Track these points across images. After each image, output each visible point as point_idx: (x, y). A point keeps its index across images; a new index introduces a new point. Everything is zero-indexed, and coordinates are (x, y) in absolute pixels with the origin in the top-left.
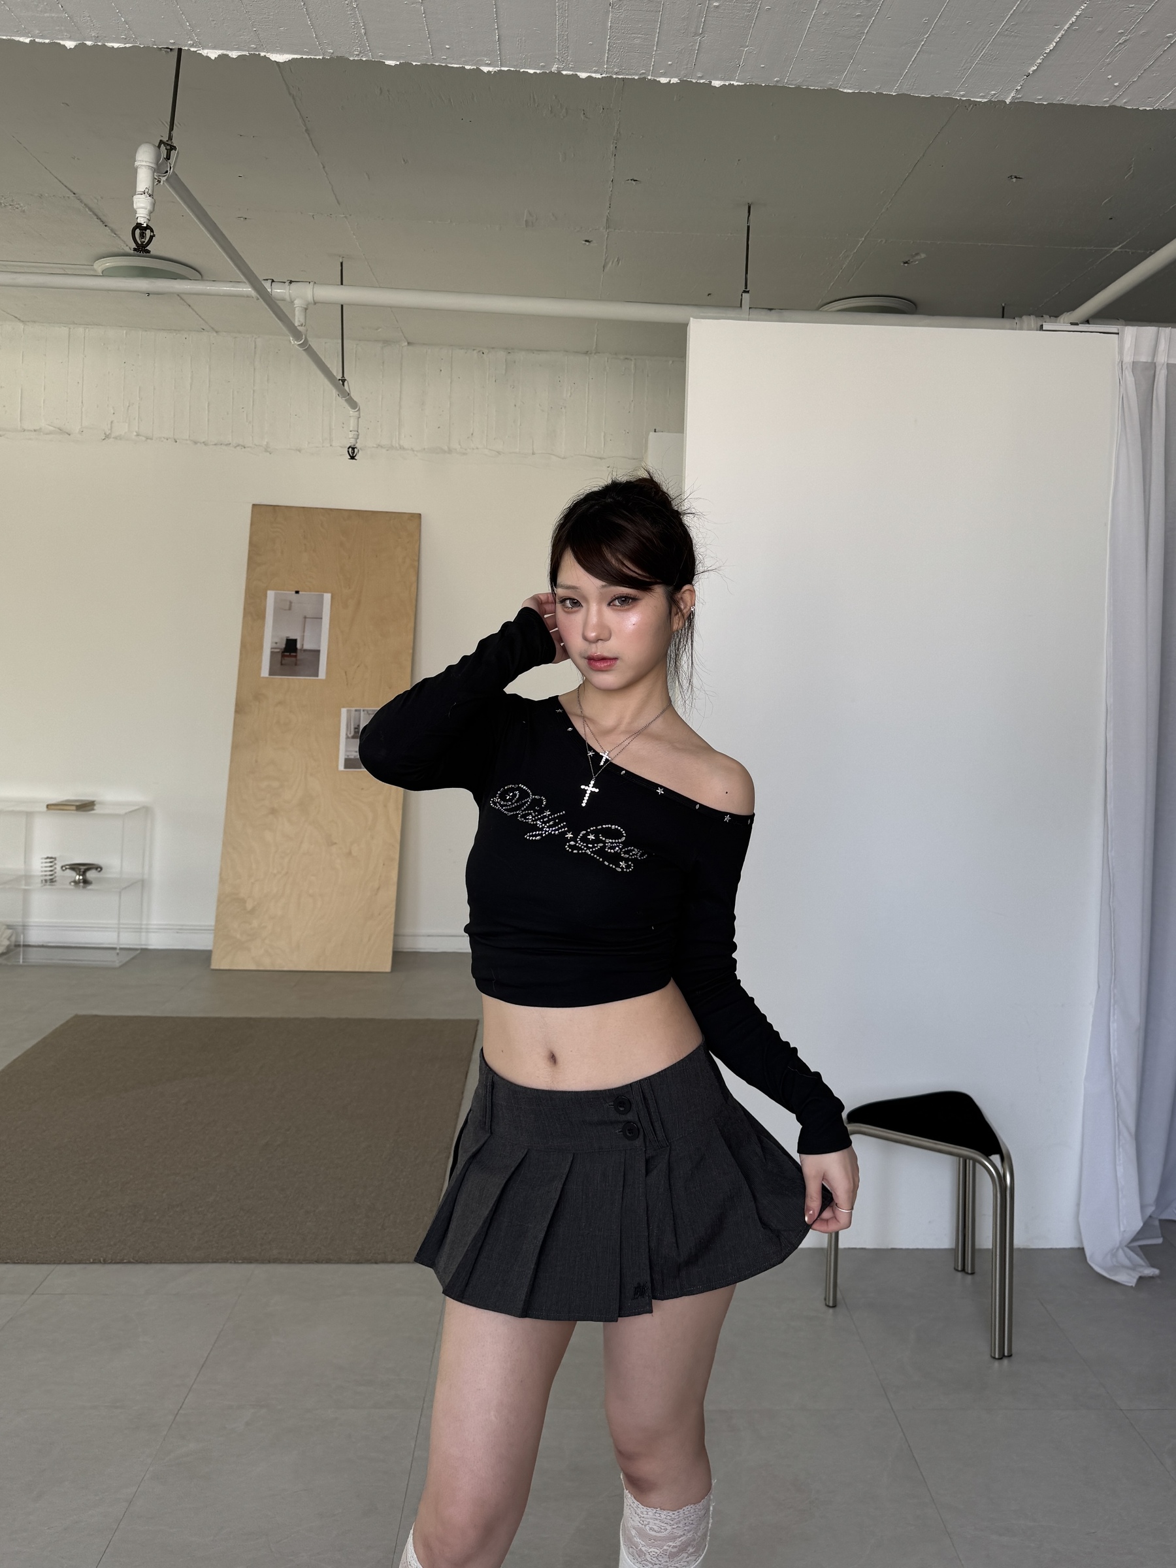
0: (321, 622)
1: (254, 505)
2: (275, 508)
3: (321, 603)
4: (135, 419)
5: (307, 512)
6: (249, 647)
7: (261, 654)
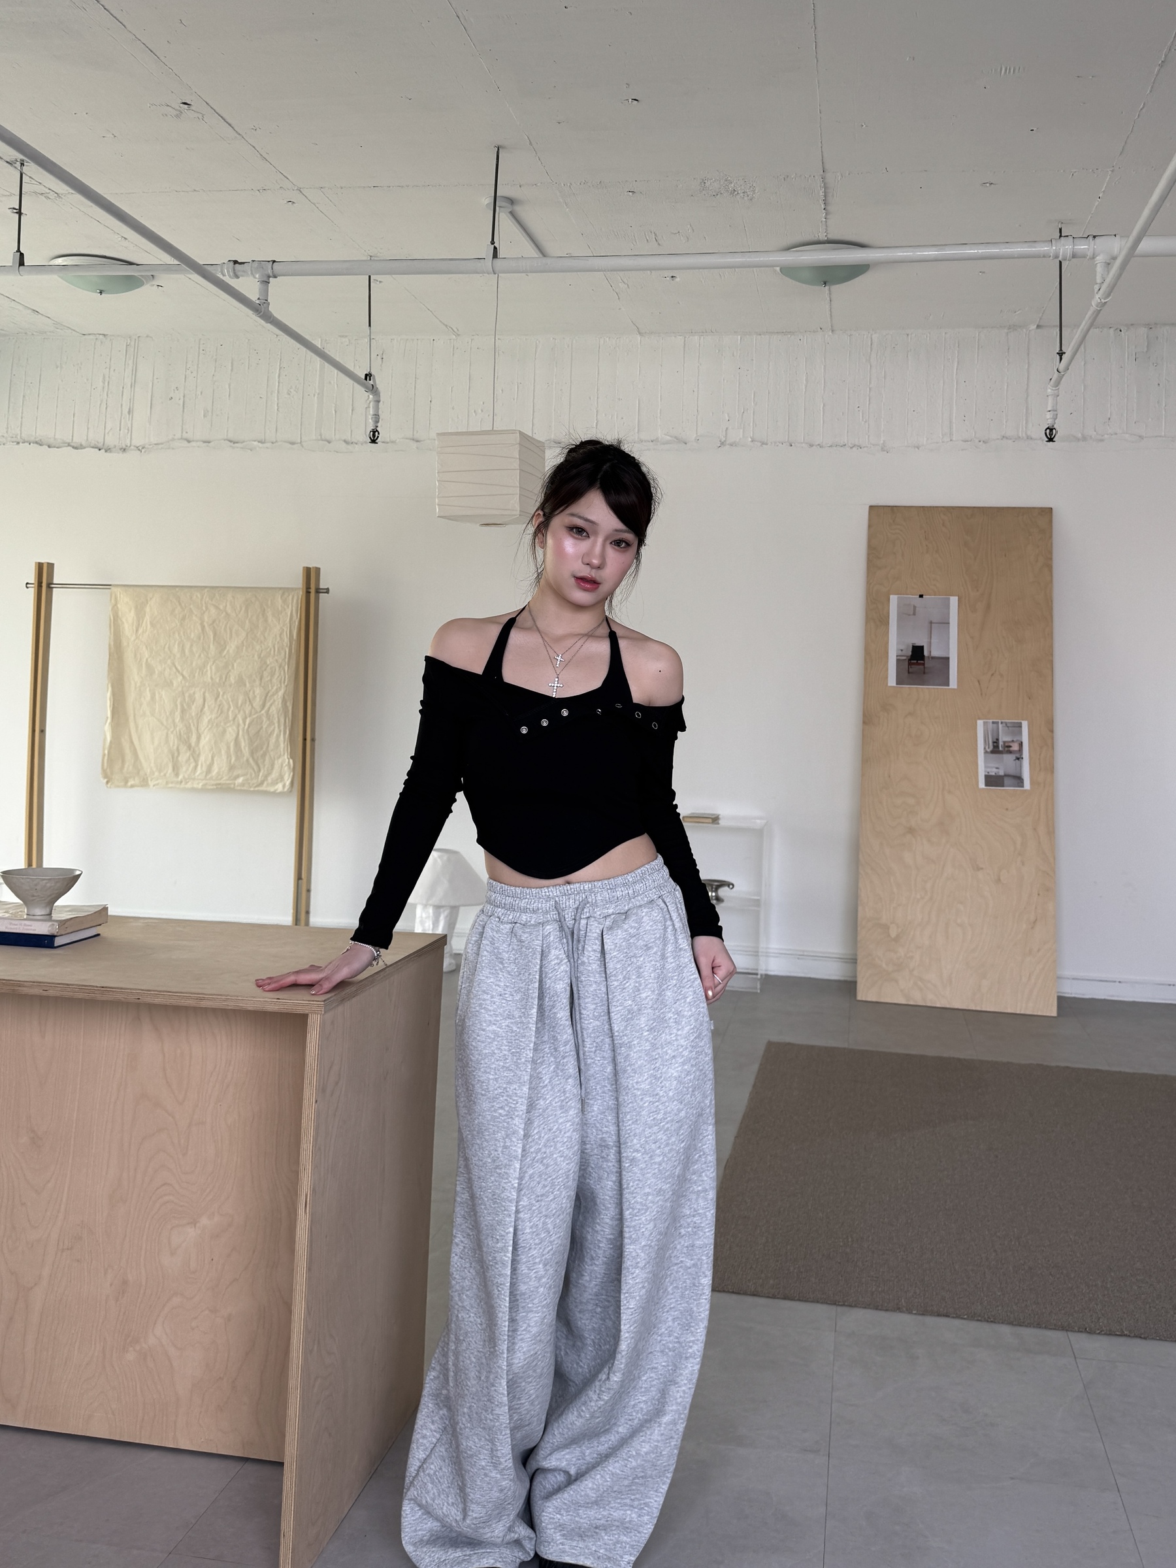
0: (949, 628)
1: (871, 507)
2: (893, 509)
3: (948, 606)
4: (749, 425)
5: (927, 512)
6: (872, 655)
7: (887, 662)
